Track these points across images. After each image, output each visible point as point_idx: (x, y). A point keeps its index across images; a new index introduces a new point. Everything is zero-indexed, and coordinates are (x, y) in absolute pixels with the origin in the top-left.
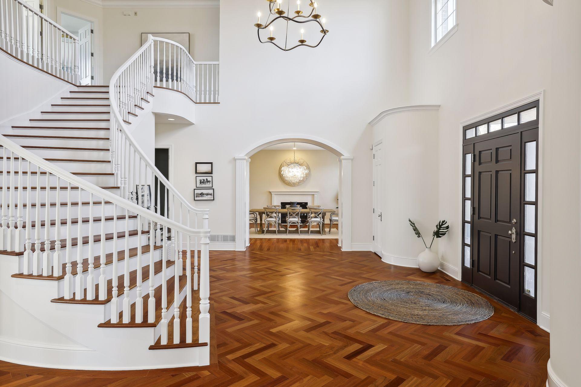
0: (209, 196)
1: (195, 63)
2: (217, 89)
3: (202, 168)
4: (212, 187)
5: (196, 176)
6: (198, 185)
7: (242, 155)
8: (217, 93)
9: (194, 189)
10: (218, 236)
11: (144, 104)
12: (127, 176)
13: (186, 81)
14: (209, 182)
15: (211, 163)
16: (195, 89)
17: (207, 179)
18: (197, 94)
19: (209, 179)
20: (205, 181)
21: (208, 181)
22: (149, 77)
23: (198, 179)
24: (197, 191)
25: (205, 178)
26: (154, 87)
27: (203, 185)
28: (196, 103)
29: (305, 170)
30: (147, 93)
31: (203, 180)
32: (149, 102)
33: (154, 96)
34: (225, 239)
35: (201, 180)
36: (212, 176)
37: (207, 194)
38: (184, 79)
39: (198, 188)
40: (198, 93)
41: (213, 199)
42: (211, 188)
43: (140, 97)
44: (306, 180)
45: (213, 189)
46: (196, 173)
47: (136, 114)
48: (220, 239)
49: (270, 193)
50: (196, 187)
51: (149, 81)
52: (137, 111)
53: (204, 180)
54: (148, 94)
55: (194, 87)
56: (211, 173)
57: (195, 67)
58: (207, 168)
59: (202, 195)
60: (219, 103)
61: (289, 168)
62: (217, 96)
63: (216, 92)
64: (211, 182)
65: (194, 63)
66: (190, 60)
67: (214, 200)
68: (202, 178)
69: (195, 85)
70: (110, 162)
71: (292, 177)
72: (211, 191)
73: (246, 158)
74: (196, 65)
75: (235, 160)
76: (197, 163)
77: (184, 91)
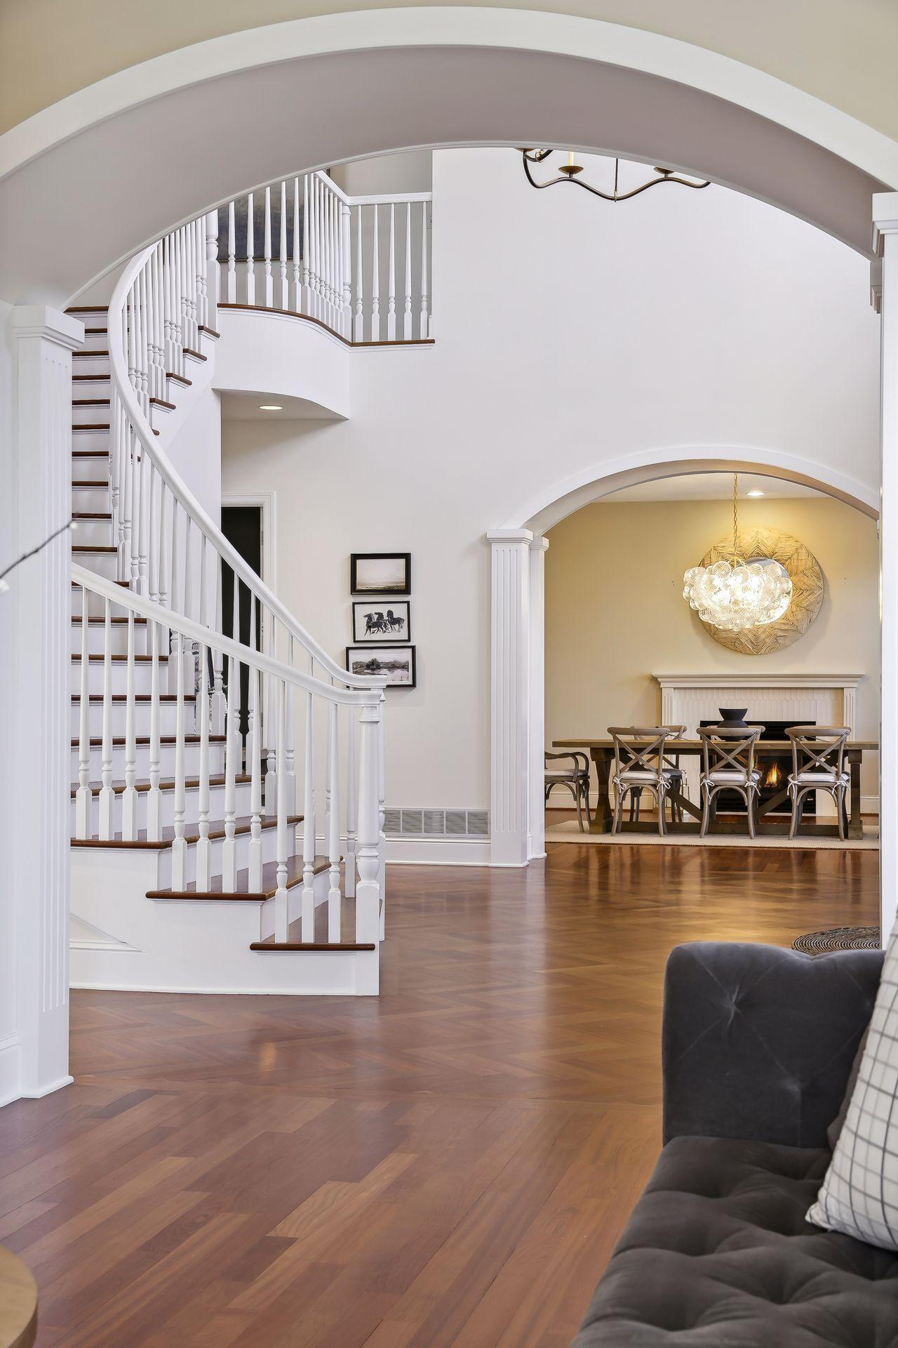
0: (398, 672)
1: (348, 200)
2: (424, 292)
3: (377, 574)
4: (409, 640)
5: (354, 604)
6: (362, 634)
7: (513, 525)
8: (424, 304)
9: (348, 649)
10: (429, 815)
11: (191, 368)
12: (167, 589)
13: (318, 275)
14: (398, 621)
15: (407, 557)
16: (348, 295)
17: (390, 613)
18: (354, 312)
19: (400, 611)
20: (386, 617)
21: (396, 621)
22: (205, 276)
23: (362, 611)
24: (356, 657)
25: (384, 609)
26: (220, 305)
27: (378, 635)
28: (353, 344)
29: (777, 579)
30: (201, 328)
31: (376, 617)
32: (204, 359)
33: (217, 336)
34: (456, 823)
35: (369, 617)
36: (408, 603)
37: (392, 666)
38: (313, 270)
39: (360, 645)
40: (360, 307)
41: (410, 682)
42: (406, 644)
43: (179, 347)
44: (807, 629)
45: (413, 648)
46: (354, 590)
47: (171, 402)
48: (436, 825)
49: (655, 680)
50: (355, 641)
51: (205, 288)
52: (174, 392)
53: (380, 615)
54: (203, 332)
55: (347, 287)
56: (406, 590)
57: (347, 218)
58: (389, 573)
59: (373, 669)
60: (432, 341)
61: (711, 572)
62: (424, 314)
63: (421, 302)
64: (406, 622)
65: (344, 204)
66: (332, 195)
67: (414, 685)
68: (373, 609)
69: (348, 280)
70: (114, 550)
71: (724, 608)
72: (404, 656)
73: (529, 535)
74: (353, 208)
75: (487, 542)
76: (355, 558)
77: (312, 312)
